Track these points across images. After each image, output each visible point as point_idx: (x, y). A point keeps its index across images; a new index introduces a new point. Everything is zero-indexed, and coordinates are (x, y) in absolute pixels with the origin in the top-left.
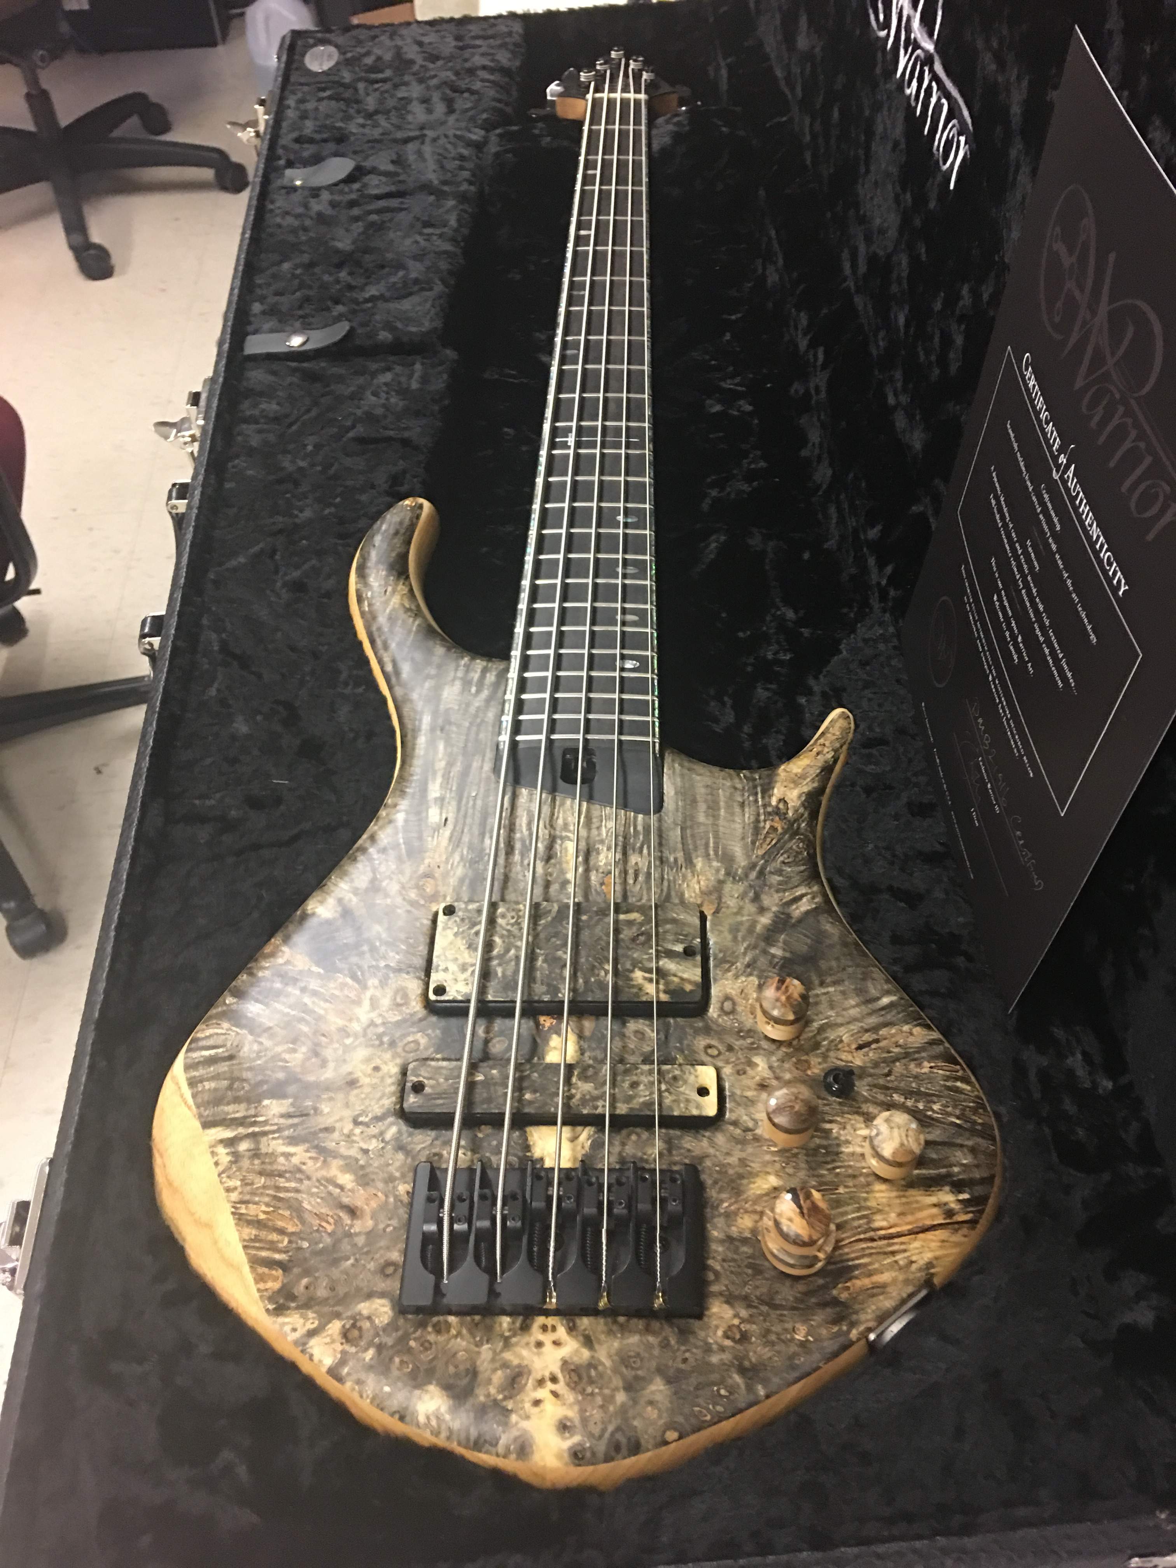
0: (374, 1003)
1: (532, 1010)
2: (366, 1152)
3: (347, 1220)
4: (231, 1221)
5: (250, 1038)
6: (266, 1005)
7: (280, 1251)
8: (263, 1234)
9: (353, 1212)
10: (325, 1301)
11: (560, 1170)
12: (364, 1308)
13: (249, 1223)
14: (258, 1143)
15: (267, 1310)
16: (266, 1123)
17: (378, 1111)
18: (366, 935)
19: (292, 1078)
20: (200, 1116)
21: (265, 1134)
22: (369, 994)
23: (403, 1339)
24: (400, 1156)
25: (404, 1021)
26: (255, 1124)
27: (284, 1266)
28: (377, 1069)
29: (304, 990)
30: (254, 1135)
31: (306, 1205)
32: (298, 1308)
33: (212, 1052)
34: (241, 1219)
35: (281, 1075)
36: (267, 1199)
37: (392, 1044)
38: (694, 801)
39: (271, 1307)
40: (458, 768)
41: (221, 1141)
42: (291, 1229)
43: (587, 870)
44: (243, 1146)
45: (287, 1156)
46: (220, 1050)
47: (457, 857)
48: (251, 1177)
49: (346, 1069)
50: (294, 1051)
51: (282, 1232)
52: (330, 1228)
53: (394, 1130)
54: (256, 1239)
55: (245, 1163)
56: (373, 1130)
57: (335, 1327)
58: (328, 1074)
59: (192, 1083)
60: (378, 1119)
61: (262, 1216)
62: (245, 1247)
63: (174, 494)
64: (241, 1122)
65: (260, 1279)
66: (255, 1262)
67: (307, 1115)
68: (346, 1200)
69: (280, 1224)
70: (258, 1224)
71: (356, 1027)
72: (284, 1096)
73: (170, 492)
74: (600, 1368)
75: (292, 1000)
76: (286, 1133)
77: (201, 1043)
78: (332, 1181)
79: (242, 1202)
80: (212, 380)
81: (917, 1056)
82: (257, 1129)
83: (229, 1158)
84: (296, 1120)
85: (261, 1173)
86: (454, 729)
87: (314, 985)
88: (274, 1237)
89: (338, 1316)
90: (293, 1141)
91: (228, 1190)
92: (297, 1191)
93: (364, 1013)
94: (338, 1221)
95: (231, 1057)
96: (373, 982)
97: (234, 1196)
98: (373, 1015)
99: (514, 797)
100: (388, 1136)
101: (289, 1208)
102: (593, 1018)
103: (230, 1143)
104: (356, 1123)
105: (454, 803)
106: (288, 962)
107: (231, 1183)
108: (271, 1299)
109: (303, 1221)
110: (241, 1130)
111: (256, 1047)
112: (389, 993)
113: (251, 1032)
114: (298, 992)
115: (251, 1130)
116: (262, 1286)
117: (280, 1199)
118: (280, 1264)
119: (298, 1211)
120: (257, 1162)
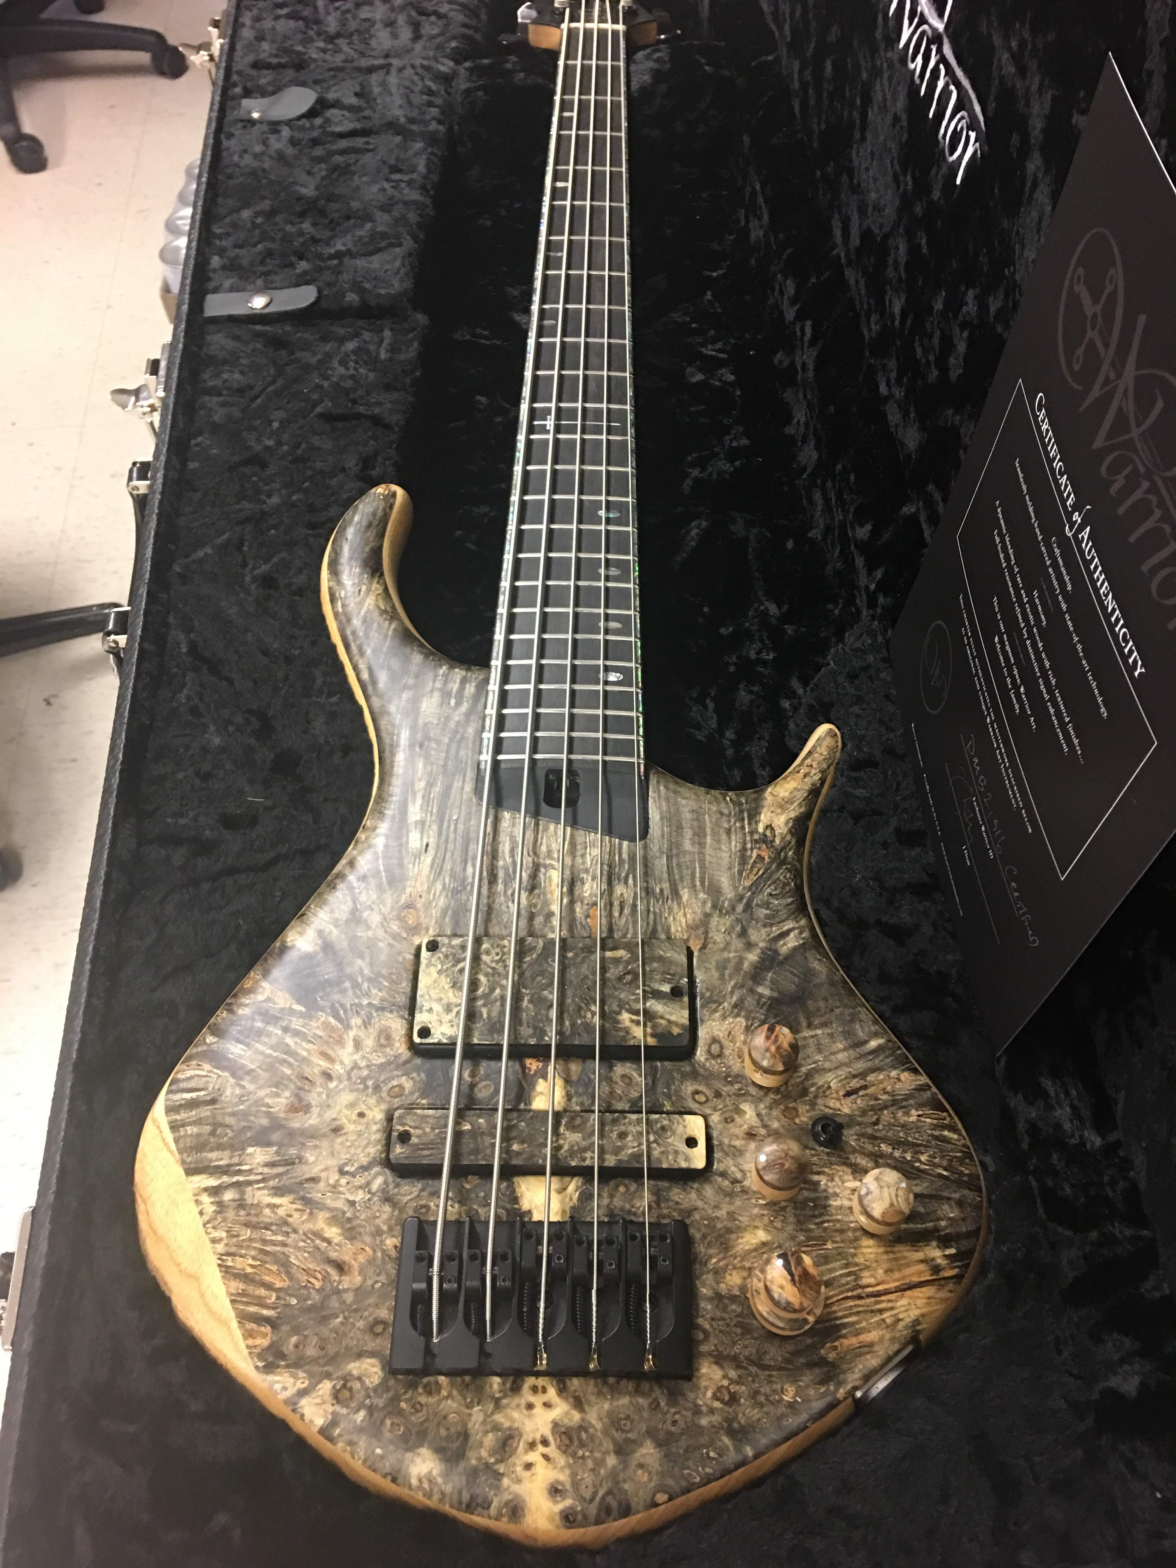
0: (357, 1044)
1: (519, 1052)
2: (352, 1203)
3: (334, 1274)
4: (217, 1274)
5: (232, 1081)
6: (247, 1045)
7: (268, 1307)
8: (251, 1289)
9: (340, 1267)
10: (314, 1360)
11: (550, 1223)
12: (354, 1367)
13: (236, 1276)
14: (243, 1193)
15: (257, 1367)
16: (250, 1172)
17: (364, 1161)
18: (348, 970)
19: (276, 1124)
20: (183, 1162)
21: (250, 1183)
22: (352, 1034)
23: (395, 1400)
24: (387, 1208)
25: (389, 1063)
26: (239, 1172)
27: (272, 1323)
28: (361, 1115)
29: (286, 1030)
30: (237, 1184)
31: (293, 1259)
32: (288, 1366)
33: (194, 1095)
34: (227, 1272)
35: (265, 1122)
36: (253, 1253)
37: (377, 1088)
38: (680, 828)
39: (260, 1364)
40: (437, 789)
41: (206, 1189)
42: (279, 1285)
43: (572, 902)
44: (228, 1196)
45: (273, 1207)
46: (202, 1093)
47: (439, 887)
48: (237, 1228)
49: (330, 1115)
50: (277, 1095)
51: (269, 1287)
52: (318, 1285)
53: (380, 1180)
54: (244, 1294)
55: (231, 1214)
56: (360, 1180)
57: (326, 1387)
58: (312, 1120)
59: (174, 1127)
60: (365, 1168)
61: (249, 1270)
62: (233, 1302)
63: (135, 475)
64: (225, 1170)
65: (248, 1335)
66: (243, 1318)
67: (293, 1163)
68: (333, 1255)
69: (267, 1278)
70: (245, 1278)
71: (338, 1069)
72: (269, 1144)
73: (131, 471)
74: (591, 1430)
75: (274, 1040)
76: (271, 1183)
77: (183, 1085)
78: (318, 1235)
79: (228, 1254)
80: (172, 346)
81: (904, 1103)
82: (241, 1179)
83: (214, 1208)
84: (280, 1170)
85: (247, 1225)
86: (434, 745)
87: (296, 1024)
88: (262, 1292)
89: (328, 1376)
90: (279, 1191)
91: (214, 1241)
92: (284, 1245)
93: (347, 1055)
94: (326, 1278)
95: (213, 1101)
96: (356, 1021)
97: (220, 1248)
98: (356, 1057)
99: (497, 821)
100: (375, 1186)
101: (276, 1262)
102: (580, 1061)
103: (214, 1191)
104: (342, 1172)
105: (435, 827)
106: (269, 999)
107: (217, 1234)
108: (260, 1356)
109: (291, 1278)
110: (225, 1179)
111: (238, 1091)
112: (373, 1032)
113: (233, 1075)
114: (279, 1032)
115: (235, 1179)
116: (250, 1342)
117: (267, 1253)
118: (267, 1320)
119: (285, 1265)
120: (242, 1213)
